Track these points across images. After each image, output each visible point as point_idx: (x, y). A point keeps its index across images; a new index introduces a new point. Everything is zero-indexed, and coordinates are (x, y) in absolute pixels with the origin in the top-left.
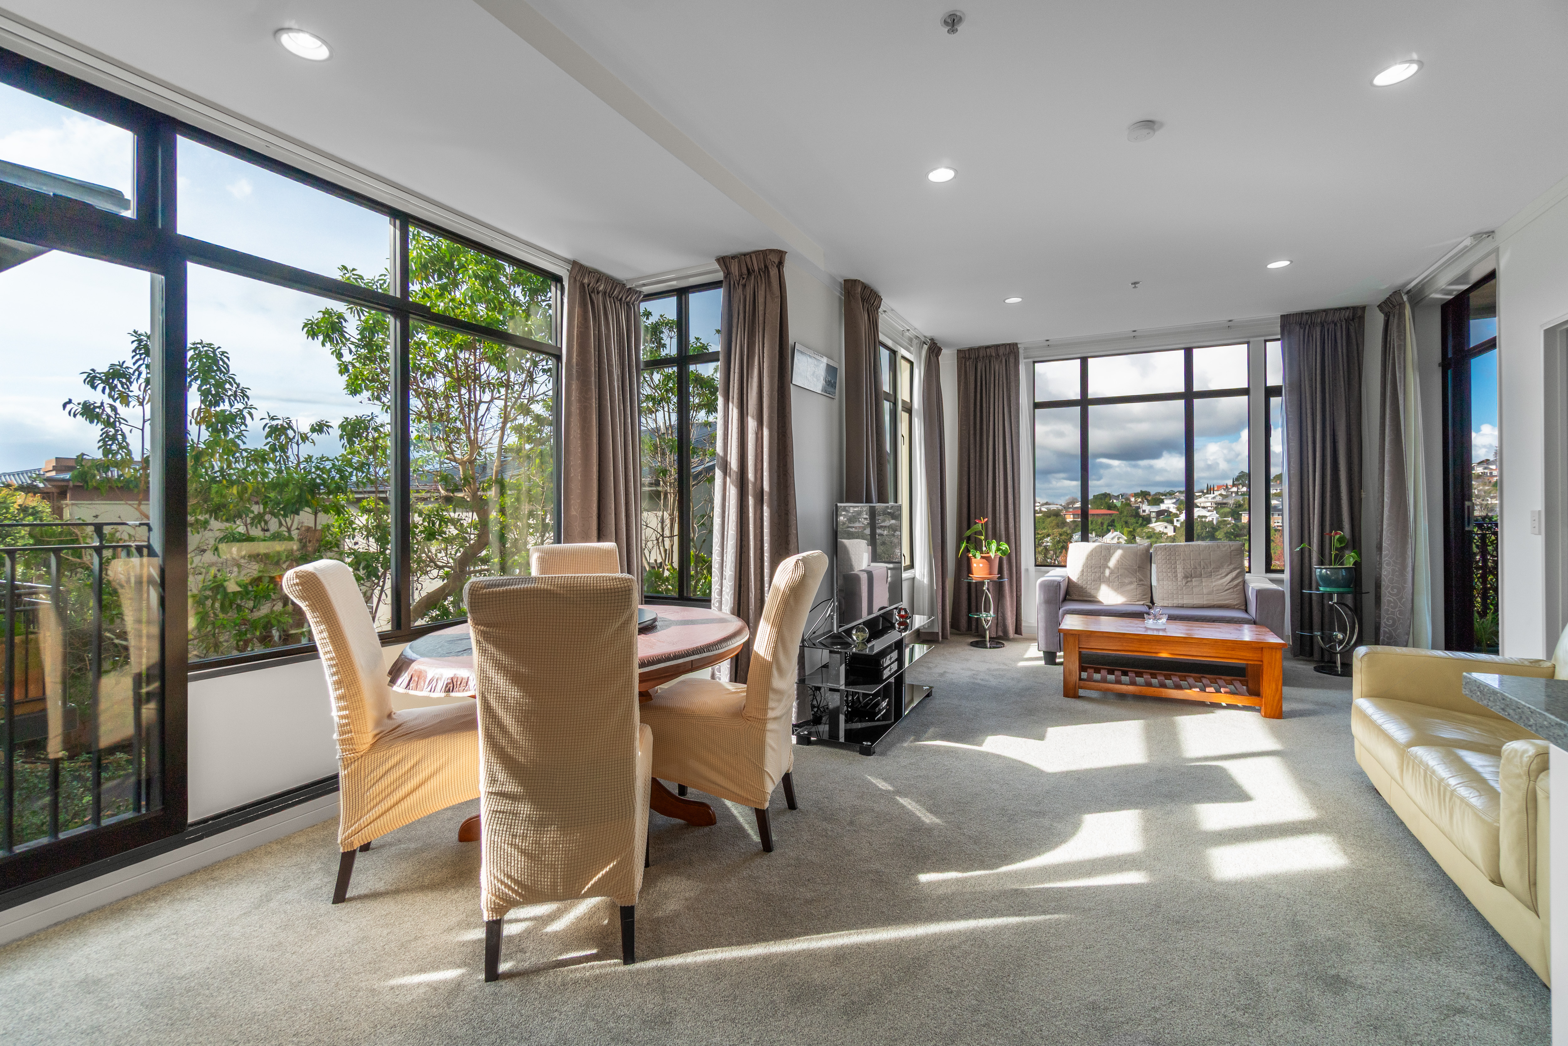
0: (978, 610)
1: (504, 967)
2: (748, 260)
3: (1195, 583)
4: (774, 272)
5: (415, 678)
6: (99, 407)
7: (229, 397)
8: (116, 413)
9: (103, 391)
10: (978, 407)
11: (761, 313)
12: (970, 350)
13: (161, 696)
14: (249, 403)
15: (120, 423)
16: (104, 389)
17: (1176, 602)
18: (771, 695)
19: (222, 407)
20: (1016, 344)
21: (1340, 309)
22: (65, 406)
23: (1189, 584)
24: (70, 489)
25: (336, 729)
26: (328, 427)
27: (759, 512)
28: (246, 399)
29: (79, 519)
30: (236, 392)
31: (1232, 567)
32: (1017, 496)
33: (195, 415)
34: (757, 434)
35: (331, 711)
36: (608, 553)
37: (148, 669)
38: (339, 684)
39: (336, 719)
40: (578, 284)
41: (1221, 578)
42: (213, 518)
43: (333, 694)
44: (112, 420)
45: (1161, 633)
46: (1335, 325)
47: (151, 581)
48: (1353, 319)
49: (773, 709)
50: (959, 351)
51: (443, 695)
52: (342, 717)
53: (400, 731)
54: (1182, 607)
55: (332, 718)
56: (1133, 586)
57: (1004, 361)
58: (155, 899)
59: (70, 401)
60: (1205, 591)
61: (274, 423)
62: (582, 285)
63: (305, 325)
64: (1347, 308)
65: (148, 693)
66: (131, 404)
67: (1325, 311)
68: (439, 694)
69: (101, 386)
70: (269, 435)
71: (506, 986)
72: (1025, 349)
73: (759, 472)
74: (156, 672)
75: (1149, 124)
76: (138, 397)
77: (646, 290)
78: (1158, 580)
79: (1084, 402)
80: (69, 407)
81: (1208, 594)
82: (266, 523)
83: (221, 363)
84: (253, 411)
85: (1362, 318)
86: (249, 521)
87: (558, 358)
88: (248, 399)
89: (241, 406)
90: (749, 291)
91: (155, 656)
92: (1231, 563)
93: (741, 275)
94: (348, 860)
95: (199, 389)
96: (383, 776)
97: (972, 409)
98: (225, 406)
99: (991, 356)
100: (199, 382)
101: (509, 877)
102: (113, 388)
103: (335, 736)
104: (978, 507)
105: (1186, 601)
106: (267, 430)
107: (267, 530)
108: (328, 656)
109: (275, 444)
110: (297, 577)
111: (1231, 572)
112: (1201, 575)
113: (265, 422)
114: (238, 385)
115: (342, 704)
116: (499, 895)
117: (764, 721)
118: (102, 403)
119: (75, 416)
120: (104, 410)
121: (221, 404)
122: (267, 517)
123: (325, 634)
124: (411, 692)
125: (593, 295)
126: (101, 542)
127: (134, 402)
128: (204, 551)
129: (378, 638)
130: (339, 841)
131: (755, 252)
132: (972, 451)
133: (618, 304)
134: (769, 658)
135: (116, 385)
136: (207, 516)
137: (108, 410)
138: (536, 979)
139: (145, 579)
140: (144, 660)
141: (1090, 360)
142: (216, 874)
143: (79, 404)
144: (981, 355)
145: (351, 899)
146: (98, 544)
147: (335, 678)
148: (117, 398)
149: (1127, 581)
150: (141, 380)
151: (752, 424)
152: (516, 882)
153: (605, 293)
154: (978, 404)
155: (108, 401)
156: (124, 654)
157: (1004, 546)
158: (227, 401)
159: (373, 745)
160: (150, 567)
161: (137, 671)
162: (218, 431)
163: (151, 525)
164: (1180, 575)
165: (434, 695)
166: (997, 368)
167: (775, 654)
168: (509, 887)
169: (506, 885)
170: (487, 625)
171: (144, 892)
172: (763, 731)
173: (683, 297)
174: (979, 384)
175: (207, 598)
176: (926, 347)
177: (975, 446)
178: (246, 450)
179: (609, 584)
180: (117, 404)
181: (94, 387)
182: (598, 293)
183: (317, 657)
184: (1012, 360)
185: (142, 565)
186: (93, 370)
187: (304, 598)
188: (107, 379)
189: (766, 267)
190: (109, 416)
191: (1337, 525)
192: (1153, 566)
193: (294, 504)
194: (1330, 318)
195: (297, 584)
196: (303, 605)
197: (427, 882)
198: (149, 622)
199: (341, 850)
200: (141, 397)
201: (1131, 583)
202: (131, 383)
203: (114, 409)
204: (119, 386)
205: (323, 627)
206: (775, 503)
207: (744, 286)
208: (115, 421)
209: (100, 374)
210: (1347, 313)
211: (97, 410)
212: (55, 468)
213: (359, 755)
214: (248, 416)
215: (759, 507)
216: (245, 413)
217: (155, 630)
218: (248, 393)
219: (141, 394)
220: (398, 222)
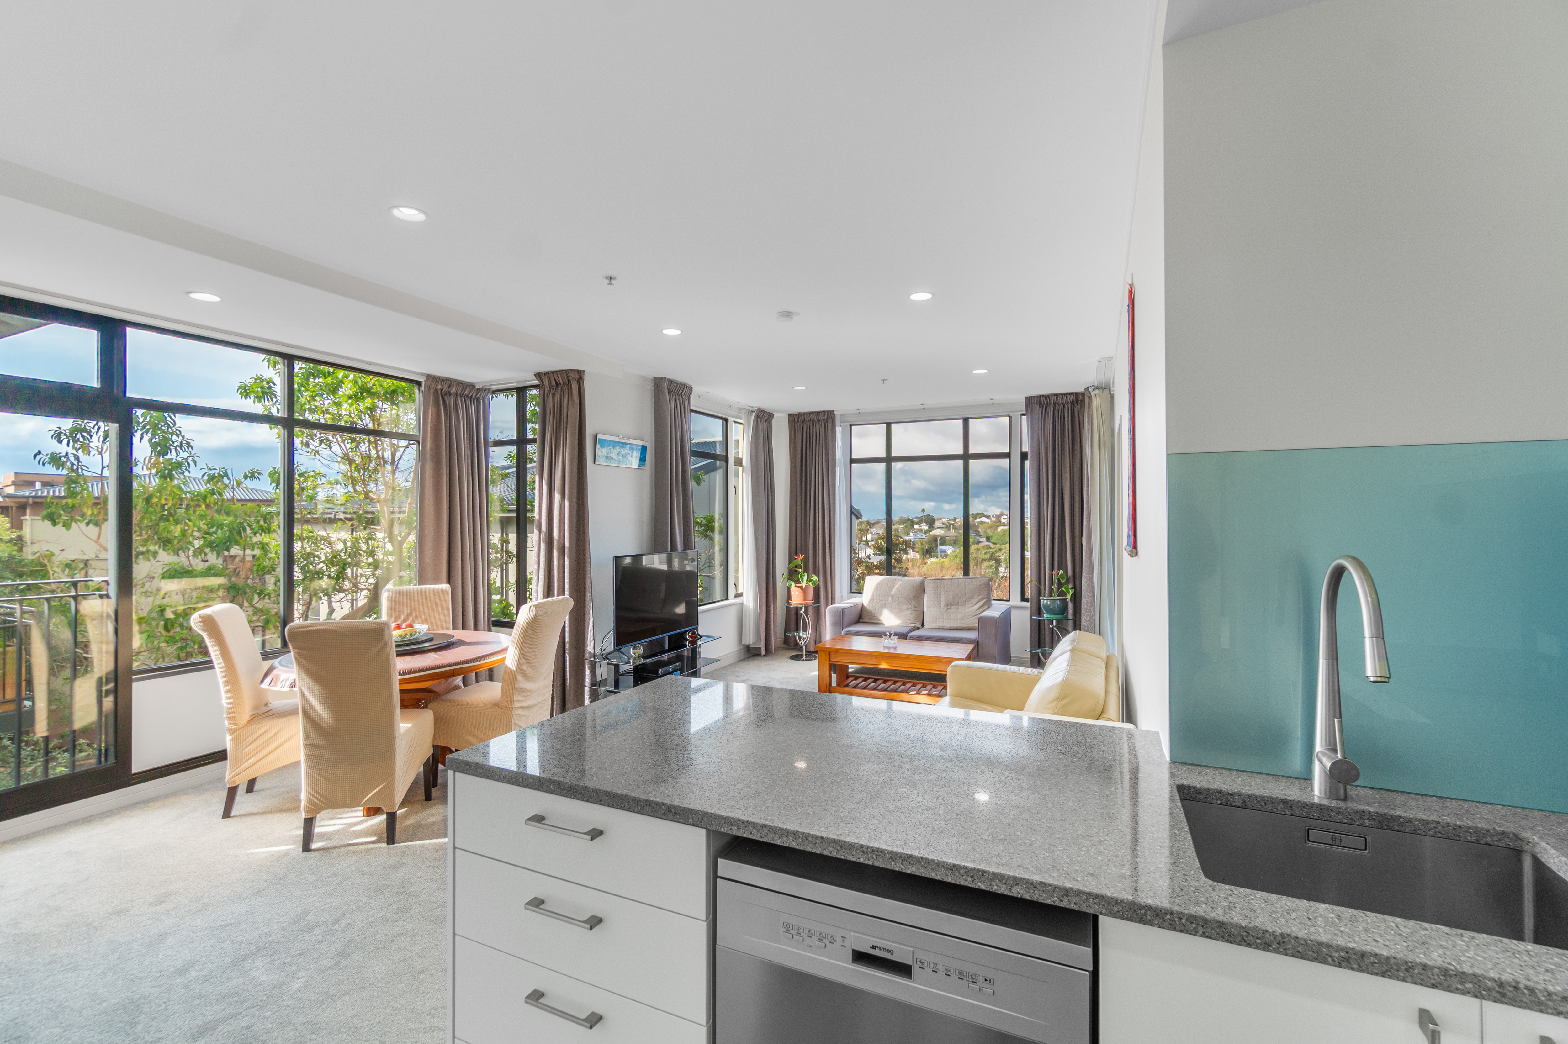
0: (797, 630)
1: (314, 846)
2: (556, 376)
3: (953, 609)
4: (575, 386)
5: (274, 680)
6: (65, 457)
7: (176, 447)
8: (79, 461)
9: (68, 445)
10: (804, 463)
11: (565, 415)
12: (799, 414)
13: (115, 692)
14: (193, 453)
15: (82, 469)
16: (69, 442)
17: (938, 625)
18: (516, 692)
19: (169, 456)
20: (833, 411)
21: (1067, 394)
22: (35, 456)
23: (948, 610)
24: (30, 505)
25: (225, 711)
26: (259, 474)
27: (561, 561)
28: (190, 449)
29: (48, 551)
30: (181, 443)
31: (980, 597)
32: (832, 536)
33: (147, 462)
34: (561, 504)
35: (221, 699)
36: (442, 592)
37: (107, 674)
38: (227, 683)
39: (225, 705)
40: (432, 390)
41: (972, 606)
42: (161, 549)
43: (223, 689)
44: (75, 467)
45: (892, 651)
46: (1064, 406)
47: (108, 616)
48: (1077, 402)
49: (519, 701)
50: (790, 416)
51: (288, 689)
52: (229, 703)
53: (270, 713)
54: (942, 629)
55: (222, 705)
56: (909, 612)
57: (823, 425)
58: (110, 816)
59: (39, 453)
60: (960, 616)
61: (212, 472)
62: (436, 390)
63: (240, 387)
64: (1072, 393)
65: (107, 691)
66: (92, 454)
67: (1056, 395)
68: (287, 689)
69: (65, 441)
70: (208, 482)
71: (312, 854)
72: (842, 415)
73: (562, 532)
74: (112, 676)
75: (787, 314)
76: (98, 447)
77: (494, 388)
78: (928, 607)
79: (889, 460)
80: (38, 457)
81: (962, 619)
82: (206, 554)
83: (168, 419)
84: (196, 458)
85: (1083, 401)
86: (191, 553)
87: (419, 442)
88: (192, 448)
89: (185, 455)
90: (557, 397)
91: (111, 666)
92: (980, 595)
93: (551, 387)
94: (232, 792)
95: (150, 440)
96: (255, 740)
97: (799, 464)
98: (172, 455)
99: (814, 420)
100: (149, 435)
101: (317, 793)
102: (76, 441)
103: (225, 716)
104: (803, 544)
105: (946, 624)
106: (206, 478)
107: (207, 561)
108: (220, 666)
109: (213, 489)
110: (200, 617)
111: (979, 601)
112: (958, 604)
113: (203, 472)
114: (183, 437)
115: (229, 695)
116: (310, 802)
117: (511, 709)
118: (67, 454)
119: (44, 464)
120: (68, 459)
121: (169, 454)
122: (207, 550)
123: (218, 652)
124: (272, 688)
125: (445, 397)
126: (76, 592)
127: (93, 452)
128: (153, 578)
129: (260, 655)
130: (226, 780)
131: (560, 371)
132: (799, 498)
133: (468, 401)
134: (514, 668)
135: (78, 439)
136: (157, 547)
137: (72, 459)
138: (331, 851)
139: (105, 615)
140: (104, 668)
141: (892, 425)
142: (150, 804)
143: (47, 455)
144: (806, 419)
145: (233, 817)
146: (74, 594)
147: (225, 679)
148: (79, 449)
149: (904, 607)
150: (101, 433)
151: (557, 497)
152: (322, 796)
153: (457, 394)
154: (804, 459)
155: (71, 450)
156: (85, 663)
157: (815, 578)
158: (173, 451)
159: (249, 721)
160: (108, 607)
161: (99, 675)
162: (165, 478)
163: (109, 582)
164: (943, 603)
165: (283, 690)
166: (818, 431)
167: (519, 665)
168: (318, 799)
169: (316, 798)
170: (300, 649)
171: (103, 814)
172: (511, 715)
173: (521, 394)
174: (804, 443)
175: (153, 619)
176: (754, 414)
177: (801, 494)
178: (189, 492)
179: (370, 626)
180: (80, 453)
181: (60, 442)
182: (450, 395)
183: (213, 668)
184: (830, 424)
185: (103, 605)
186: (60, 428)
187: (204, 630)
188: (71, 434)
189: (569, 381)
190: (73, 464)
191: (1062, 565)
192: (926, 595)
193: (226, 543)
194: (1060, 400)
195: (200, 622)
196: (204, 635)
197: (285, 808)
198: (107, 643)
199: (228, 786)
200: (100, 447)
201: (908, 609)
202: (91, 436)
203: (77, 458)
204: (81, 439)
205: (216, 648)
206: (574, 555)
207: (554, 395)
208: (78, 469)
209: (65, 430)
210: (1072, 398)
211: (63, 459)
212: (14, 483)
213: (239, 727)
214: (192, 464)
215: (562, 558)
216: (190, 460)
217: (112, 648)
218: (192, 443)
219: (100, 444)
220: (286, 361)
